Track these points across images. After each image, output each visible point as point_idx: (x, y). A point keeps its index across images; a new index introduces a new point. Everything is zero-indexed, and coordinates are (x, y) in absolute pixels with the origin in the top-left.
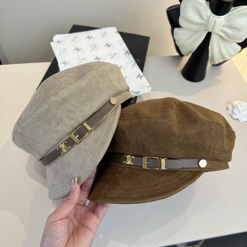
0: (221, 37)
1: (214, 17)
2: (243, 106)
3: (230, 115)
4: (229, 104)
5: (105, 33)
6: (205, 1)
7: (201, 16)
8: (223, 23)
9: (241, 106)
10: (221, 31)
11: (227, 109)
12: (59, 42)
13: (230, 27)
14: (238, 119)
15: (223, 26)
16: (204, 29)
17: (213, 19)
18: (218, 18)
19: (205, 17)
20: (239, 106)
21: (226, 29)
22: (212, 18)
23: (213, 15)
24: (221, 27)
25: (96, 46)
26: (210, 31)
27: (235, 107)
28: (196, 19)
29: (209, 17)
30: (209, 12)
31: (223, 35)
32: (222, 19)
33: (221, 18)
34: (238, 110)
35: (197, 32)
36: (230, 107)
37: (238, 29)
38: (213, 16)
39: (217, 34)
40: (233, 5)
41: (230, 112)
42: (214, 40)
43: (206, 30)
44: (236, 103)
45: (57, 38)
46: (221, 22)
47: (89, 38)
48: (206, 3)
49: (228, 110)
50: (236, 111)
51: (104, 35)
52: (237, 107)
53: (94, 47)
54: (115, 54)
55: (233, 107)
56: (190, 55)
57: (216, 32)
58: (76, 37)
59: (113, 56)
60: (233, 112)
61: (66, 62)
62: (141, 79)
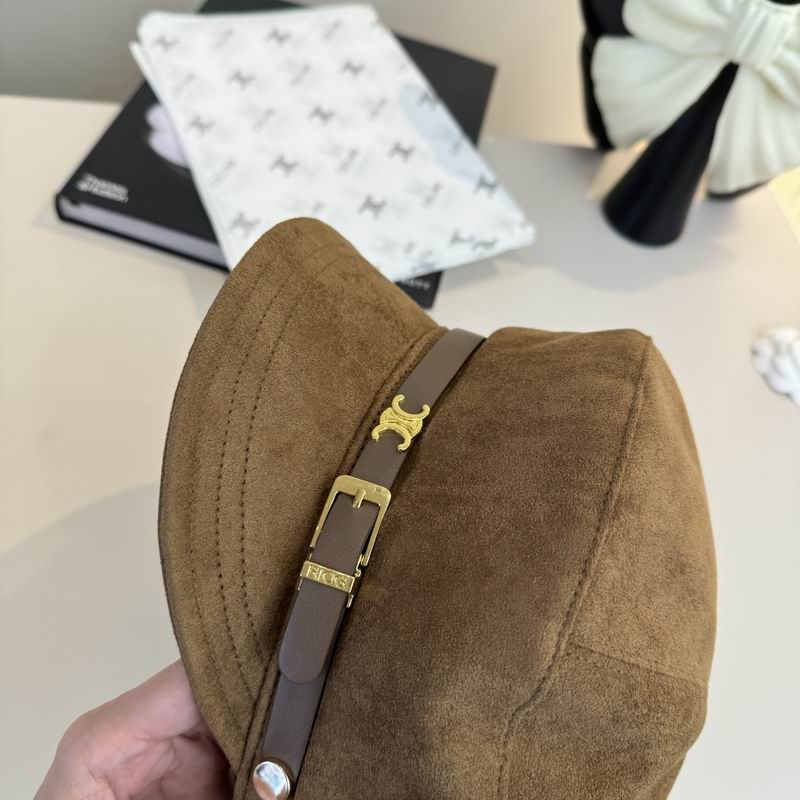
0: (772, 89)
3: (765, 378)
4: (760, 335)
5: (337, 25)
8: (790, 34)
10: (778, 64)
11: (755, 353)
12: (164, 43)
14: (788, 395)
15: (788, 46)
16: (714, 48)
17: (757, 13)
18: (777, 12)
22: (752, 8)
24: (780, 49)
26: (737, 58)
27: (784, 348)
29: (742, 7)
31: (781, 81)
33: (787, 13)
35: (682, 58)
36: (766, 350)
41: (763, 365)
42: (743, 96)
43: (721, 54)
44: (787, 335)
45: (154, 25)
46: (784, 30)
49: (757, 357)
50: (785, 364)
51: (331, 32)
52: (790, 349)
53: (302, 73)
54: (383, 102)
55: (777, 348)
56: (641, 147)
57: (760, 66)
58: (230, 33)
59: (377, 107)
60: (773, 366)
61: (205, 120)
62: (490, 196)
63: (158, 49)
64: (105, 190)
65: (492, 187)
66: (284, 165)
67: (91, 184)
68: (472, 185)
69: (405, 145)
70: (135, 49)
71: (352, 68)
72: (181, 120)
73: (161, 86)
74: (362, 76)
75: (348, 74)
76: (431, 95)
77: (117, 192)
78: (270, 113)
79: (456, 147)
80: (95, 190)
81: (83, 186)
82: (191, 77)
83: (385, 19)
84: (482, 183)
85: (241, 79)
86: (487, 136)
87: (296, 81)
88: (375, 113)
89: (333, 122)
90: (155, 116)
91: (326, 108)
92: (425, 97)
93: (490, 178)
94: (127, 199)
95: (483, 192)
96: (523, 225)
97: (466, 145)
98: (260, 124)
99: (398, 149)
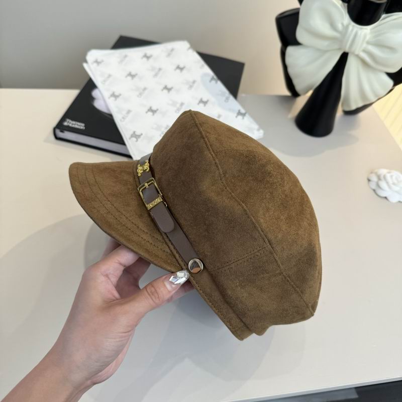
0: (364, 63)
1: (354, 28)
2: (394, 177)
3: (374, 190)
4: (372, 173)
6: (341, 2)
7: (333, 26)
8: (368, 37)
9: (392, 176)
10: (365, 51)
11: (369, 180)
12: (97, 62)
13: (380, 45)
14: (386, 198)
15: (368, 43)
16: (336, 46)
17: (352, 30)
18: (361, 29)
19: (340, 27)
20: (388, 176)
21: (371, 48)
22: (350, 28)
23: (353, 24)
24: (365, 45)
25: (160, 69)
26: (347, 50)
27: (382, 177)
28: (325, 29)
29: (346, 28)
30: (347, 19)
31: (367, 58)
32: (366, 31)
33: (366, 29)
34: (387, 183)
35: (325, 52)
36: (374, 178)
37: (391, 49)
38: (354, 26)
39: (358, 56)
40: (384, 11)
41: (374, 186)
42: (352, 65)
43: (340, 49)
44: (383, 172)
46: (365, 36)
47: (147, 57)
48: (343, 5)
49: (371, 182)
50: (383, 184)
51: (170, 53)
52: (385, 177)
53: (158, 71)
54: (194, 82)
55: (379, 178)
56: (310, 93)
57: (357, 53)
58: (126, 56)
59: (192, 85)
60: (378, 185)
61: (117, 94)
62: (243, 118)
63: (95, 65)
64: (75, 124)
65: (243, 115)
66: (152, 111)
67: (69, 123)
69: (205, 100)
70: (85, 65)
71: (180, 68)
72: (106, 94)
73: (97, 80)
74: (184, 71)
76: (215, 77)
77: (81, 126)
78: (145, 89)
79: (227, 99)
80: (70, 125)
81: (66, 124)
82: (110, 76)
83: (193, 46)
84: (239, 113)
85: (132, 76)
86: (241, 94)
87: (155, 75)
88: (191, 87)
89: (172, 92)
90: (95, 93)
91: (169, 86)
92: (212, 79)
93: (243, 111)
94: (84, 128)
95: (240, 117)
96: (258, 130)
97: (231, 98)
98: (141, 94)
99: (201, 101)
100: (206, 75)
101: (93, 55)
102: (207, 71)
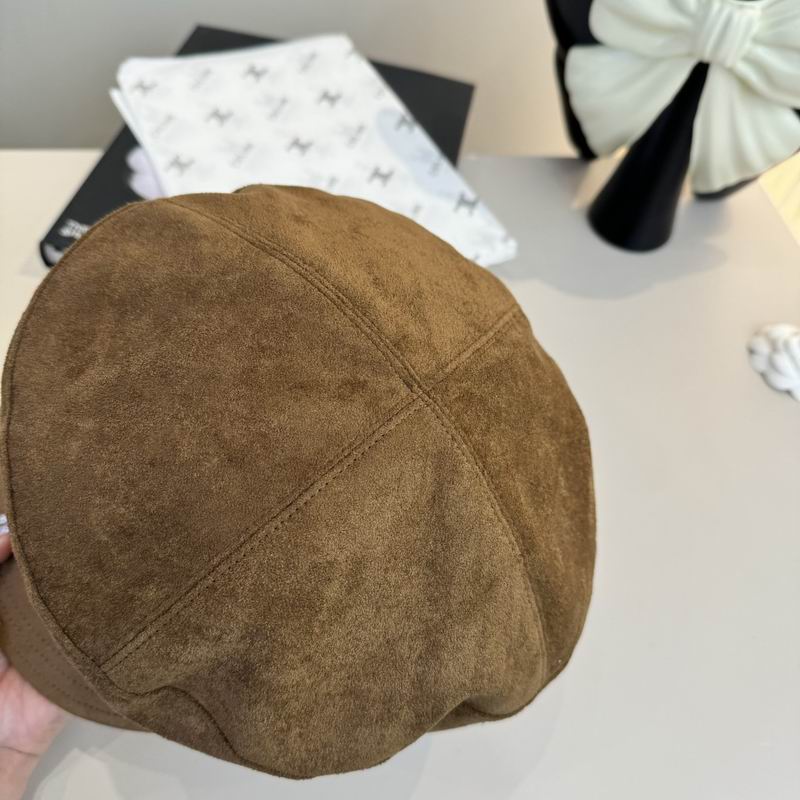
0: (745, 86)
3: (763, 376)
4: (757, 333)
5: (313, 56)
8: (756, 29)
10: (748, 59)
11: (751, 352)
12: (143, 87)
13: (782, 45)
14: (789, 392)
15: (756, 41)
16: (682, 49)
17: (721, 10)
18: (741, 7)
19: (691, 3)
20: (795, 342)
21: (764, 54)
22: (715, 6)
24: (748, 45)
25: (284, 101)
26: (706, 57)
27: (780, 345)
28: (658, 8)
29: (706, 5)
31: (753, 77)
32: (752, 13)
33: (752, 8)
34: (793, 358)
35: (653, 61)
36: (763, 348)
38: (723, 1)
39: (731, 72)
41: (762, 365)
42: (717, 94)
43: (690, 55)
44: (783, 331)
46: (750, 25)
47: (255, 73)
49: (754, 356)
50: (783, 361)
51: (307, 64)
52: (787, 345)
53: (279, 106)
54: (361, 129)
55: (774, 346)
56: (622, 153)
57: (729, 63)
58: (207, 73)
59: (355, 135)
60: (772, 364)
61: (184, 159)
62: (471, 213)
63: (138, 93)
65: (472, 205)
67: (74, 230)
68: (453, 204)
69: (384, 170)
70: (115, 95)
71: (329, 98)
72: (161, 161)
73: (141, 130)
74: (339, 105)
75: (325, 104)
76: (409, 117)
78: (248, 147)
79: (435, 168)
80: (78, 235)
81: (67, 232)
82: (170, 118)
83: (360, 47)
84: (463, 201)
85: (219, 116)
86: (467, 154)
87: (274, 114)
88: (353, 140)
89: (312, 153)
90: (135, 159)
91: (304, 140)
92: (403, 121)
93: (470, 195)
95: (464, 210)
96: (505, 240)
97: (445, 165)
98: (239, 159)
99: (377, 174)
100: (386, 112)
101: (133, 71)
102: (392, 104)
